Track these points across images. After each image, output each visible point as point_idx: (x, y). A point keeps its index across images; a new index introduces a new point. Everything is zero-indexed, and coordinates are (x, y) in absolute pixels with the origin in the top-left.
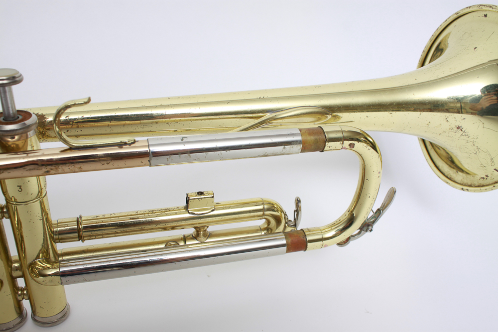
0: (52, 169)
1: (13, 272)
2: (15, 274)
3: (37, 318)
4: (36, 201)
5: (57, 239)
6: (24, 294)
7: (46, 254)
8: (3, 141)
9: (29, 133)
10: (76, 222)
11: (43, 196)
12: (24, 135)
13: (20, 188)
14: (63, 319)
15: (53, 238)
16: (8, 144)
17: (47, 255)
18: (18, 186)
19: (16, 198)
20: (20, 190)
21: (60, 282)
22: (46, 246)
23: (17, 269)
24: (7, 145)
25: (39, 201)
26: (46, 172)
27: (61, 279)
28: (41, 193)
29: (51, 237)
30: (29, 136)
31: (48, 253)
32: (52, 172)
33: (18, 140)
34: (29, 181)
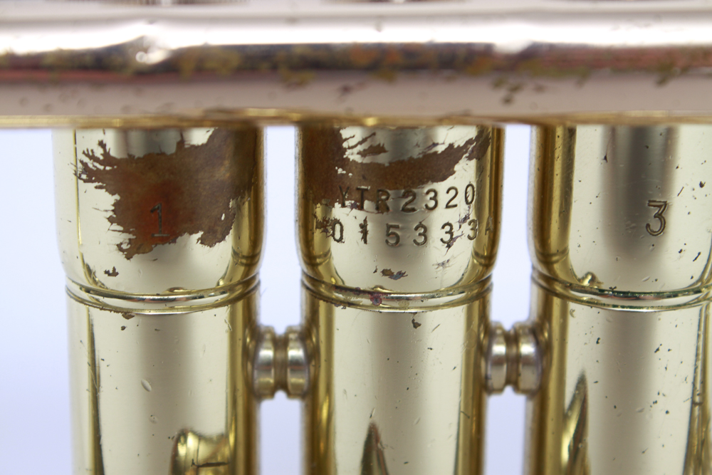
4: (689, 304)
13: (658, 217)
20: (656, 224)
34: (702, 185)
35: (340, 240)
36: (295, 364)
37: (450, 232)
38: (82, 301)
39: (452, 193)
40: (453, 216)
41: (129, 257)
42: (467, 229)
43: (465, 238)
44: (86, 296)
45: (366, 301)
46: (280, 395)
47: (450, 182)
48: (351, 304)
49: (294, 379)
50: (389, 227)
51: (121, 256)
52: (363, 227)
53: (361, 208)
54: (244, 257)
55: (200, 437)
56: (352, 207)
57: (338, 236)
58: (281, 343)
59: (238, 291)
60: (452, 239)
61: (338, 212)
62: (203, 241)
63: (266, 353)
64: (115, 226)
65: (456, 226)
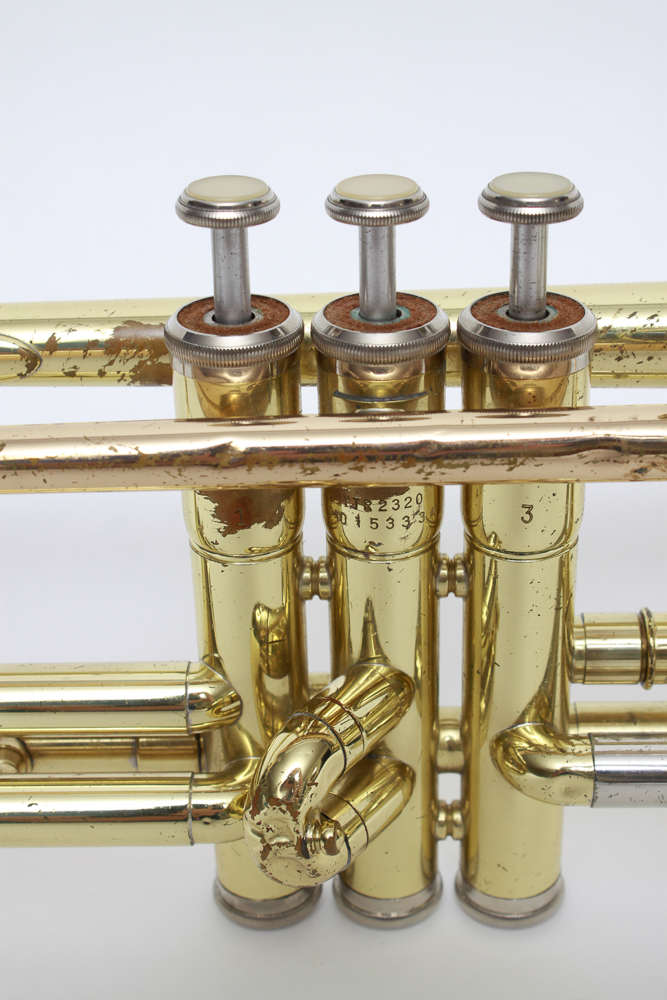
0: (654, 465)
1: (439, 752)
2: (444, 759)
3: (475, 897)
4: (551, 556)
5: (578, 671)
6: (454, 823)
7: (547, 710)
8: (504, 375)
9: (573, 361)
10: (637, 628)
11: (571, 543)
12: (562, 364)
13: (528, 513)
14: (542, 916)
15: (570, 667)
16: (515, 385)
17: (547, 715)
18: (523, 506)
19: (500, 538)
20: (527, 517)
21: (590, 797)
22: (550, 687)
23: (451, 747)
24: (514, 388)
25: (558, 558)
26: (636, 471)
27: (595, 788)
28: (568, 537)
29: (569, 667)
30: (573, 370)
31: (550, 707)
32: (653, 471)
33: (544, 377)
34: (554, 495)
35: (345, 524)
36: (324, 582)
37: (408, 521)
38: (197, 552)
39: (408, 500)
40: (409, 512)
41: (224, 536)
42: (418, 518)
43: (417, 522)
44: (199, 550)
45: (361, 556)
46: (316, 597)
47: (406, 494)
48: (353, 557)
49: (324, 589)
50: (372, 519)
51: (220, 535)
52: (358, 518)
53: (356, 508)
54: (291, 523)
55: (269, 610)
56: (351, 507)
57: (343, 521)
58: (315, 569)
59: (290, 546)
60: (410, 525)
61: (344, 509)
62: (266, 526)
63: (307, 575)
64: (216, 519)
65: (411, 517)
